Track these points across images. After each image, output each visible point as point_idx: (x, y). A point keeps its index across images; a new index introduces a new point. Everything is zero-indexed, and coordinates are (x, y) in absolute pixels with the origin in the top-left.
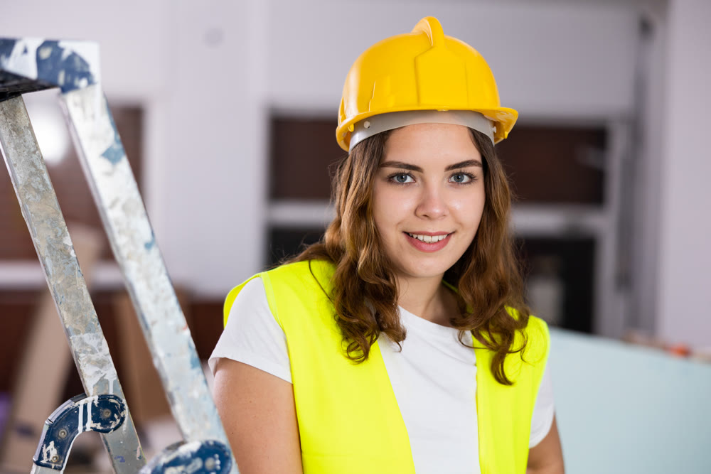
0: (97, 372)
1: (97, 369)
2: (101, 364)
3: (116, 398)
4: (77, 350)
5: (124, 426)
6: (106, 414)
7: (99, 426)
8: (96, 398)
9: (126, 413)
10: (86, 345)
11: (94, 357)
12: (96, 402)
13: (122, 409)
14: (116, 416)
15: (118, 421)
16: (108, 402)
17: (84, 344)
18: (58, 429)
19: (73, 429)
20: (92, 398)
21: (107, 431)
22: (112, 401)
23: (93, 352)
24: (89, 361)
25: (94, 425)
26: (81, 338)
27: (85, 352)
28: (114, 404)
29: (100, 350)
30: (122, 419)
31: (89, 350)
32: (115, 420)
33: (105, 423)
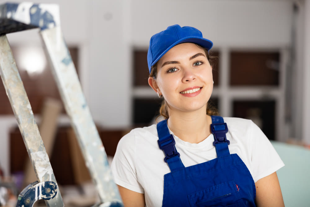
0: (44, 170)
1: (44, 169)
2: (46, 166)
3: (53, 182)
4: (34, 160)
5: (57, 196)
6: (48, 190)
7: (45, 197)
8: (44, 183)
9: (58, 190)
10: (39, 157)
11: (42, 163)
12: (44, 185)
13: (56, 188)
14: (53, 191)
15: (54, 194)
16: (49, 185)
17: (37, 157)
18: (26, 199)
19: (33, 199)
20: (42, 183)
21: (49, 199)
22: (51, 184)
23: (42, 161)
24: (40, 165)
25: (43, 196)
26: (36, 154)
27: (38, 161)
28: (52, 186)
29: (45, 159)
30: (56, 193)
31: (40, 160)
32: (52, 193)
33: (48, 195)
